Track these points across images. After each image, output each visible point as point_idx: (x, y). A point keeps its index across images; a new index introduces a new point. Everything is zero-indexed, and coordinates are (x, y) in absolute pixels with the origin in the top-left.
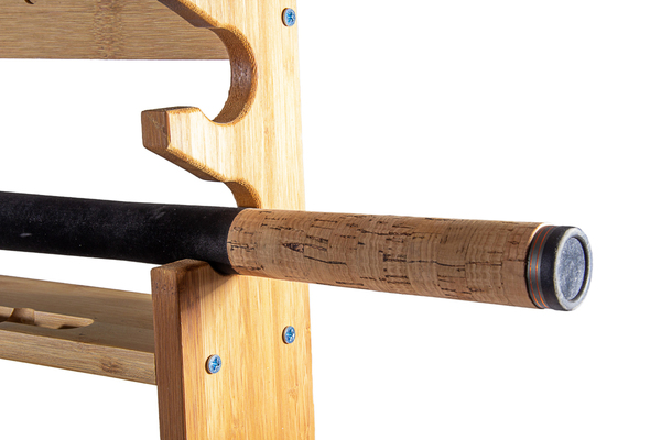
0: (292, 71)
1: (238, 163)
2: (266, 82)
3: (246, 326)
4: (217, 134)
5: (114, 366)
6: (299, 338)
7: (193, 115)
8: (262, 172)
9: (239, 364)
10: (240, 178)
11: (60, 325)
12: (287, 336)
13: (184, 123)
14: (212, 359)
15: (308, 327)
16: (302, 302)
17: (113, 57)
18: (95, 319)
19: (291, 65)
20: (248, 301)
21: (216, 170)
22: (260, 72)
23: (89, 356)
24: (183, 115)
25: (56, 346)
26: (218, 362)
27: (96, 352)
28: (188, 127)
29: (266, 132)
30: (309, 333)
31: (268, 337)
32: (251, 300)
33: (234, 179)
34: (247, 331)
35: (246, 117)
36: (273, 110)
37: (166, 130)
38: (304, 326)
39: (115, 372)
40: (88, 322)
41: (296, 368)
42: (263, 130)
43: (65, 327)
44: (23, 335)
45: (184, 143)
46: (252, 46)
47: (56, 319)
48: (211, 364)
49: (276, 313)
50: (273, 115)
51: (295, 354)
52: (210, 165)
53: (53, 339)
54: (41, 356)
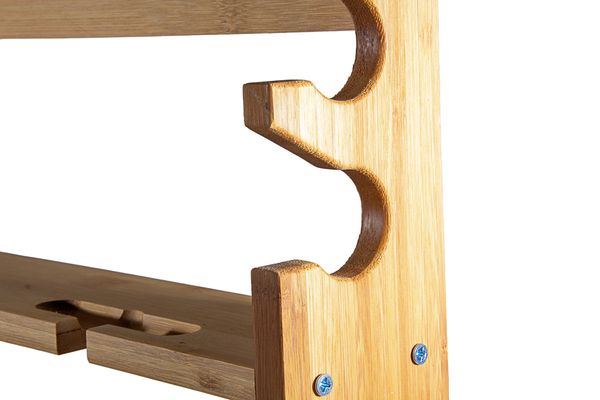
0: (430, 42)
1: (359, 149)
2: (397, 54)
3: (366, 341)
4: (333, 113)
5: (212, 381)
6: (432, 359)
7: (303, 90)
8: (389, 160)
9: (355, 386)
10: (361, 166)
11: (167, 330)
12: (417, 355)
13: (291, 98)
14: (321, 379)
15: (445, 346)
16: (437, 317)
17: (236, 32)
18: (203, 325)
19: (429, 34)
20: (368, 311)
21: (330, 155)
22: (389, 41)
23: (186, 368)
24: (290, 89)
25: (153, 354)
26: (328, 383)
27: (193, 364)
28: (297, 104)
29: (395, 112)
30: (445, 353)
31: (393, 357)
32: (371, 311)
33: (353, 166)
34: (367, 347)
35: (370, 95)
36: (404, 88)
37: (269, 106)
38: (440, 345)
39: (214, 388)
40: (194, 328)
41: (428, 395)
42: (391, 110)
43: (172, 333)
44: (121, 340)
45: (291, 123)
46: (380, 11)
47: (165, 323)
48: (320, 384)
49: (403, 328)
50: (404, 94)
51: (427, 376)
52: (323, 149)
53: (150, 347)
54: (139, 364)
